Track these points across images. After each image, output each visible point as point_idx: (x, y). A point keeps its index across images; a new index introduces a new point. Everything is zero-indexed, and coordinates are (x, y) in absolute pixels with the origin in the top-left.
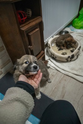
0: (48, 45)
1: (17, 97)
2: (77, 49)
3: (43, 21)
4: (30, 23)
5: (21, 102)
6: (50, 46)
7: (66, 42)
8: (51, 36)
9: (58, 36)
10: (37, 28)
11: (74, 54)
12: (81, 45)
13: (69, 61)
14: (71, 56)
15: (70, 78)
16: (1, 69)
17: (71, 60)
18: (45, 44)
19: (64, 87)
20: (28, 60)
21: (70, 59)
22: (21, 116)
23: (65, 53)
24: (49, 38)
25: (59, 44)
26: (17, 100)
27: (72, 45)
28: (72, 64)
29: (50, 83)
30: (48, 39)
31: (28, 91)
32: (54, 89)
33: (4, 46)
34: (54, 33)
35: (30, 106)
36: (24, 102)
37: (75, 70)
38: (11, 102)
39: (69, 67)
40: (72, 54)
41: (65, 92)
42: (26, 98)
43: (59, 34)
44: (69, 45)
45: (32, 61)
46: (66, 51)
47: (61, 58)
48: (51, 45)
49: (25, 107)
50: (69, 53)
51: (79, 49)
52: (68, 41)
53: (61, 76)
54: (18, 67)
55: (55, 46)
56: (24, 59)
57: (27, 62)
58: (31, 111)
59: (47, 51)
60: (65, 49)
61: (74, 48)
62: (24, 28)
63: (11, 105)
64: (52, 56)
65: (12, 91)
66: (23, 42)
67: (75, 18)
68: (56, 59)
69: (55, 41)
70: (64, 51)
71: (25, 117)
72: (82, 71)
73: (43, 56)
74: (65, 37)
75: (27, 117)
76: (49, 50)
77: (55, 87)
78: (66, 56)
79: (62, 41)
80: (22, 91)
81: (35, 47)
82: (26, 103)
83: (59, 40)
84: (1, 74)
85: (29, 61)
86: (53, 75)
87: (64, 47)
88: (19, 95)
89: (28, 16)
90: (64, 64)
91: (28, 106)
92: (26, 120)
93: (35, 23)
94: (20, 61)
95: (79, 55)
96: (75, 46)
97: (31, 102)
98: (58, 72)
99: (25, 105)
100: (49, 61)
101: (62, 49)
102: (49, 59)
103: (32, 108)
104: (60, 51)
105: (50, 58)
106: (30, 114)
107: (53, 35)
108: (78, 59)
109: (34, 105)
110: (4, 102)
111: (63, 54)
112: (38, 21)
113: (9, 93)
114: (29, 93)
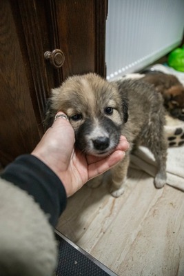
9: (138, 76)
13: (177, 145)
17: (182, 143)
21: (182, 137)
32: (133, 238)
52: (172, 95)
77: (137, 232)
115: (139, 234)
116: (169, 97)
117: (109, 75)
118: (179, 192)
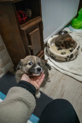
0: (48, 45)
1: (20, 96)
2: (76, 49)
3: (43, 21)
4: (30, 23)
5: (23, 102)
6: (49, 45)
7: (65, 42)
8: (50, 36)
9: (57, 36)
10: (36, 28)
11: (73, 54)
12: (80, 45)
13: (68, 60)
14: (70, 56)
15: (69, 77)
16: (2, 68)
17: (70, 60)
18: (45, 43)
19: (63, 87)
20: (32, 61)
21: (69, 58)
22: (23, 115)
23: (64, 53)
24: (49, 37)
25: (58, 44)
26: (19, 100)
27: (71, 45)
28: (71, 63)
29: (49, 82)
30: (47, 39)
31: (30, 91)
32: (53, 88)
33: (5, 46)
34: (54, 33)
35: (32, 106)
36: (27, 102)
37: (74, 70)
38: (14, 101)
39: (68, 66)
40: (71, 53)
41: (64, 92)
42: (28, 98)
43: (58, 34)
44: (68, 45)
45: (36, 62)
46: (65, 51)
47: (60, 57)
48: (51, 45)
49: (27, 107)
50: (68, 53)
51: (78, 49)
52: (67, 41)
53: (60, 75)
54: (22, 67)
55: (55, 45)
56: (28, 60)
57: (30, 63)
58: (32, 111)
59: (47, 51)
60: (64, 49)
61: (73, 48)
62: (24, 28)
63: (13, 104)
64: (52, 55)
65: (15, 91)
66: (23, 42)
67: (74, 19)
68: (56, 58)
69: (55, 41)
70: (63, 51)
71: (26, 117)
72: (81, 71)
73: (42, 56)
74: (65, 36)
75: (29, 117)
76: (49, 50)
77: (54, 87)
78: (65, 56)
79: (61, 40)
80: (25, 91)
81: (34, 46)
82: (29, 103)
83: (58, 40)
84: (1, 73)
85: (33, 63)
86: (52, 74)
87: (63, 47)
88: (22, 95)
89: (27, 16)
90: (63, 63)
91: (30, 106)
92: (28, 120)
93: (35, 23)
94: (24, 62)
95: (78, 54)
96: (74, 46)
97: (33, 102)
98: (57, 71)
99: (27, 104)
100: (48, 60)
101: (62, 49)
102: (49, 59)
103: (34, 109)
104: (59, 51)
105: (49, 57)
106: (31, 114)
107: (52, 35)
108: (76, 59)
109: (36, 105)
110: (7, 101)
111: (62, 54)
112: (37, 21)
113: (11, 92)
114: (31, 94)
115: (55, 87)
116: (66, 41)
117: (46, 39)
118: (74, 80)
